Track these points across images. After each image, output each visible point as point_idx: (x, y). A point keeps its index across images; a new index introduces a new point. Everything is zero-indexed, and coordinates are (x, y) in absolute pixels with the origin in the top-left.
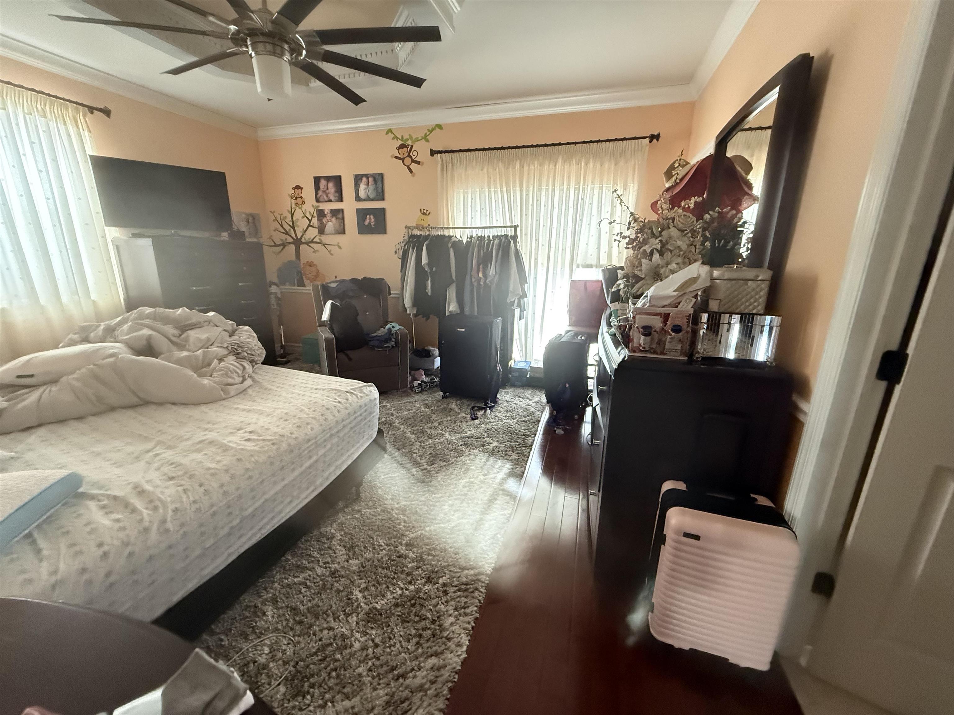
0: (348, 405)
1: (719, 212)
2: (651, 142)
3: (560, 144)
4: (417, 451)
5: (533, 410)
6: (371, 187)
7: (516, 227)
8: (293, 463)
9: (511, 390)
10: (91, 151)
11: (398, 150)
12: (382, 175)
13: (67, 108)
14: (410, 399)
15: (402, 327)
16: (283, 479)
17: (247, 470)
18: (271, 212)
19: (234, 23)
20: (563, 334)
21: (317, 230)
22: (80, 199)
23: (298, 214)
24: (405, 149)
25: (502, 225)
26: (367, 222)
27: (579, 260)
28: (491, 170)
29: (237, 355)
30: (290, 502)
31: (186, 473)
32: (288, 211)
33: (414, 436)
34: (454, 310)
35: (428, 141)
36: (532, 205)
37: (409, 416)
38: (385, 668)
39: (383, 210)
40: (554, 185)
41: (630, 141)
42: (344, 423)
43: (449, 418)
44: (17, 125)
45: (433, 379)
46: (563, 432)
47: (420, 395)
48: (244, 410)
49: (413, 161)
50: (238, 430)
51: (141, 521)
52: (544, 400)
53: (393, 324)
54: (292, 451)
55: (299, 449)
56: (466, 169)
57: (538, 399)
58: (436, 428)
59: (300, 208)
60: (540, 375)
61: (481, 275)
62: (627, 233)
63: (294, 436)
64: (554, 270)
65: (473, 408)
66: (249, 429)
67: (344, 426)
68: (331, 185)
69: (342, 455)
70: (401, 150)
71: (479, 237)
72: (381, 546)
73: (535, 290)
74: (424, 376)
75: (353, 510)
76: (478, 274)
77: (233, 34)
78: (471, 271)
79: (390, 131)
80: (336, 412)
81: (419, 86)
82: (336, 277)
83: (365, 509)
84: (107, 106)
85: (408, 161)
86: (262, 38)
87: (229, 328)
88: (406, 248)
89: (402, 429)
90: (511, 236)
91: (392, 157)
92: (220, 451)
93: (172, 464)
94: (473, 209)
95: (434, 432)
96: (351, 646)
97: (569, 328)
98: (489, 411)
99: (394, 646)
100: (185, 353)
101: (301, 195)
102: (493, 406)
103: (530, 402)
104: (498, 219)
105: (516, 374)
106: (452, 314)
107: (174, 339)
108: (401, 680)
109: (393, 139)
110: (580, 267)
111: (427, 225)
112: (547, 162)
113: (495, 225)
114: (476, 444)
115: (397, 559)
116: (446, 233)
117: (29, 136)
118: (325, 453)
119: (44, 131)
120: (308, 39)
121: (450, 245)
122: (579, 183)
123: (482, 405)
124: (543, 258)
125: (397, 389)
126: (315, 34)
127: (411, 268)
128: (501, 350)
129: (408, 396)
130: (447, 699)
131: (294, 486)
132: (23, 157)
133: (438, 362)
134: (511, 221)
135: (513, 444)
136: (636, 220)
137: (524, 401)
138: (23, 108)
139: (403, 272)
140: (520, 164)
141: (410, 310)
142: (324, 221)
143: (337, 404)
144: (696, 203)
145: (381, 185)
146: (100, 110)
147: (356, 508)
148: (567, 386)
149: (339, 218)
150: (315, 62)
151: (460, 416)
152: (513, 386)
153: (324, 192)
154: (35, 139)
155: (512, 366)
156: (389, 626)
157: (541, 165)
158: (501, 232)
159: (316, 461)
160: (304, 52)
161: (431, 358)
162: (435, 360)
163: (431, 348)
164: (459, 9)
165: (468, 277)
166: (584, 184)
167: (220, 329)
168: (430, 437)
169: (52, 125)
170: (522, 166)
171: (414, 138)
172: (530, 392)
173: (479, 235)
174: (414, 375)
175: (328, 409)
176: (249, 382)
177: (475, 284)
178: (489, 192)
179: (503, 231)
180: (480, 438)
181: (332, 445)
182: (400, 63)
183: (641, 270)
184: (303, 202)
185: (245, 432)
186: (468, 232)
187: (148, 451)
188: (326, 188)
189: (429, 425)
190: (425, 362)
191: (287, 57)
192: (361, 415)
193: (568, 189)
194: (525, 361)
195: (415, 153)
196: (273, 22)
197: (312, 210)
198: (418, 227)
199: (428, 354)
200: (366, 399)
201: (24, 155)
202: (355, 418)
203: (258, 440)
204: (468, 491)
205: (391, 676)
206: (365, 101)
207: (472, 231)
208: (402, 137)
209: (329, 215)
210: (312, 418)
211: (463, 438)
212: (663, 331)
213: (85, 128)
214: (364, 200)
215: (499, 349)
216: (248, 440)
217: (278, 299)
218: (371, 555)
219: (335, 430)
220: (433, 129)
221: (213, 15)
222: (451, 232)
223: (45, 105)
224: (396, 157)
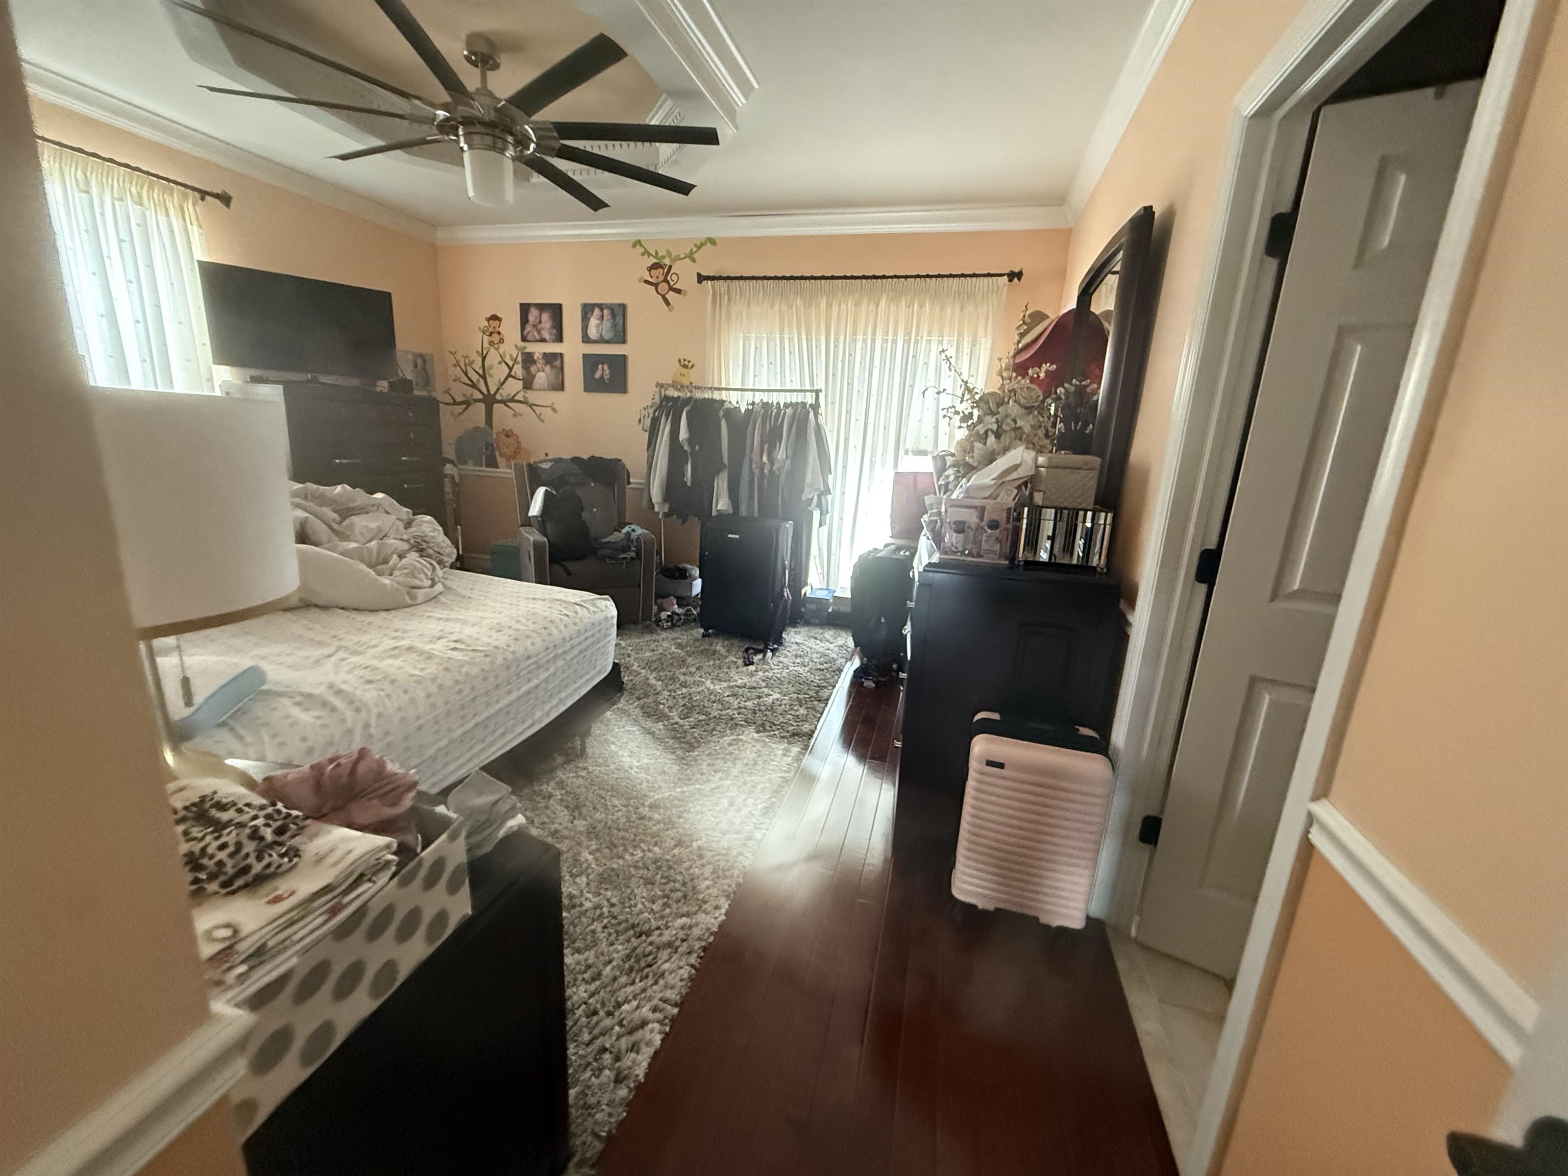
0: (578, 620)
1: (1076, 386)
2: (1010, 281)
3: (884, 277)
4: (665, 701)
5: (834, 656)
6: (607, 324)
7: (817, 392)
8: (509, 683)
9: (804, 630)
10: (201, 255)
11: (650, 271)
12: (623, 307)
13: (172, 195)
14: (655, 637)
15: (646, 532)
16: (498, 702)
17: (457, 682)
18: (451, 353)
19: (444, 107)
20: (882, 548)
21: (521, 383)
22: (180, 323)
23: (493, 358)
24: (660, 270)
25: (799, 388)
26: (598, 375)
27: (909, 443)
28: (784, 307)
29: (421, 551)
30: (503, 735)
31: (385, 678)
32: (478, 352)
33: (660, 683)
34: (724, 508)
35: (694, 261)
36: (843, 362)
37: (654, 659)
38: (624, 925)
39: (624, 358)
40: (874, 334)
41: (982, 278)
42: (572, 642)
43: (712, 663)
44: (103, 214)
45: (689, 610)
46: (874, 685)
47: (669, 631)
48: (439, 619)
49: (671, 289)
50: (439, 639)
51: (344, 721)
52: (851, 643)
53: (633, 527)
54: (508, 668)
55: (518, 666)
56: (749, 305)
57: (843, 642)
58: (692, 674)
59: (497, 349)
60: (846, 609)
61: (765, 459)
62: (960, 408)
63: (511, 649)
64: (872, 456)
65: (747, 650)
66: (454, 637)
67: (572, 647)
68: (545, 317)
69: (567, 686)
70: (653, 271)
71: (764, 403)
72: (616, 806)
73: (843, 484)
74: (676, 606)
75: (577, 767)
76: (761, 457)
77: (441, 121)
78: (751, 452)
79: (639, 242)
80: (563, 627)
81: (687, 194)
82: (547, 455)
83: (593, 766)
84: (227, 191)
85: (663, 287)
86: (478, 128)
87: (404, 517)
88: (656, 414)
89: (643, 674)
90: (811, 405)
91: (640, 280)
92: (422, 658)
93: (367, 668)
94: (757, 363)
95: (690, 679)
96: (581, 905)
97: (890, 541)
98: (769, 654)
99: (636, 905)
100: (353, 545)
101: (497, 329)
102: (777, 649)
103: (831, 646)
104: (794, 379)
105: (813, 607)
106: (721, 515)
107: (335, 526)
108: (644, 937)
109: (643, 254)
110: (910, 454)
111: (688, 384)
112: (865, 300)
113: (788, 388)
114: (749, 694)
115: (638, 821)
116: (716, 396)
117: (117, 231)
118: (547, 678)
119: (138, 225)
120: (540, 133)
121: (721, 414)
122: (910, 334)
123: (761, 647)
124: (855, 440)
125: (635, 623)
126: (551, 126)
127: (662, 446)
128: (791, 570)
129: (652, 633)
130: (701, 958)
131: (508, 713)
132: (106, 260)
133: (697, 586)
134: (812, 384)
135: (801, 696)
136: (969, 390)
137: (821, 644)
138: (112, 190)
139: (651, 448)
140: (827, 302)
141: (660, 508)
142: (533, 369)
143: (565, 617)
144: (1047, 372)
145: (621, 322)
146: (217, 196)
147: (581, 765)
148: (883, 620)
149: (556, 367)
150: (543, 156)
151: (727, 660)
152: (808, 624)
153: (534, 326)
154: (124, 235)
155: (808, 595)
156: (628, 887)
157: (857, 304)
158: (797, 398)
159: (537, 686)
160: (532, 146)
161: (688, 581)
162: (694, 583)
163: (689, 566)
164: (744, 102)
165: (746, 463)
166: (917, 335)
167: (393, 517)
168: (684, 685)
169: (150, 215)
170: (829, 306)
171: (673, 255)
172: (831, 633)
173: (765, 401)
174: (662, 603)
175: (552, 622)
176: (439, 587)
177: (757, 472)
178: (782, 339)
179: (800, 397)
180: (754, 688)
181: (557, 669)
182: (661, 160)
183: (973, 457)
184: (502, 341)
185: (449, 641)
186: (749, 397)
187: (330, 656)
188: (538, 321)
189: (683, 670)
190: (678, 586)
191: (510, 152)
192: (593, 636)
193: (894, 341)
194: (827, 589)
195: (675, 278)
196: (497, 110)
197: (515, 353)
198: (674, 386)
199: (683, 575)
200: (601, 616)
201: (109, 257)
202: (586, 639)
203: (467, 650)
204: (735, 750)
205: (631, 932)
206: (607, 206)
207: (754, 395)
208: (657, 252)
209: (541, 361)
210: (532, 631)
211: (732, 687)
212: (979, 528)
213: (195, 223)
214: (595, 342)
215: (788, 567)
216: (455, 649)
217: (455, 485)
218: (603, 816)
219: (560, 651)
220: (702, 245)
221: (419, 98)
222: (724, 396)
223: (142, 187)
224: (647, 282)
